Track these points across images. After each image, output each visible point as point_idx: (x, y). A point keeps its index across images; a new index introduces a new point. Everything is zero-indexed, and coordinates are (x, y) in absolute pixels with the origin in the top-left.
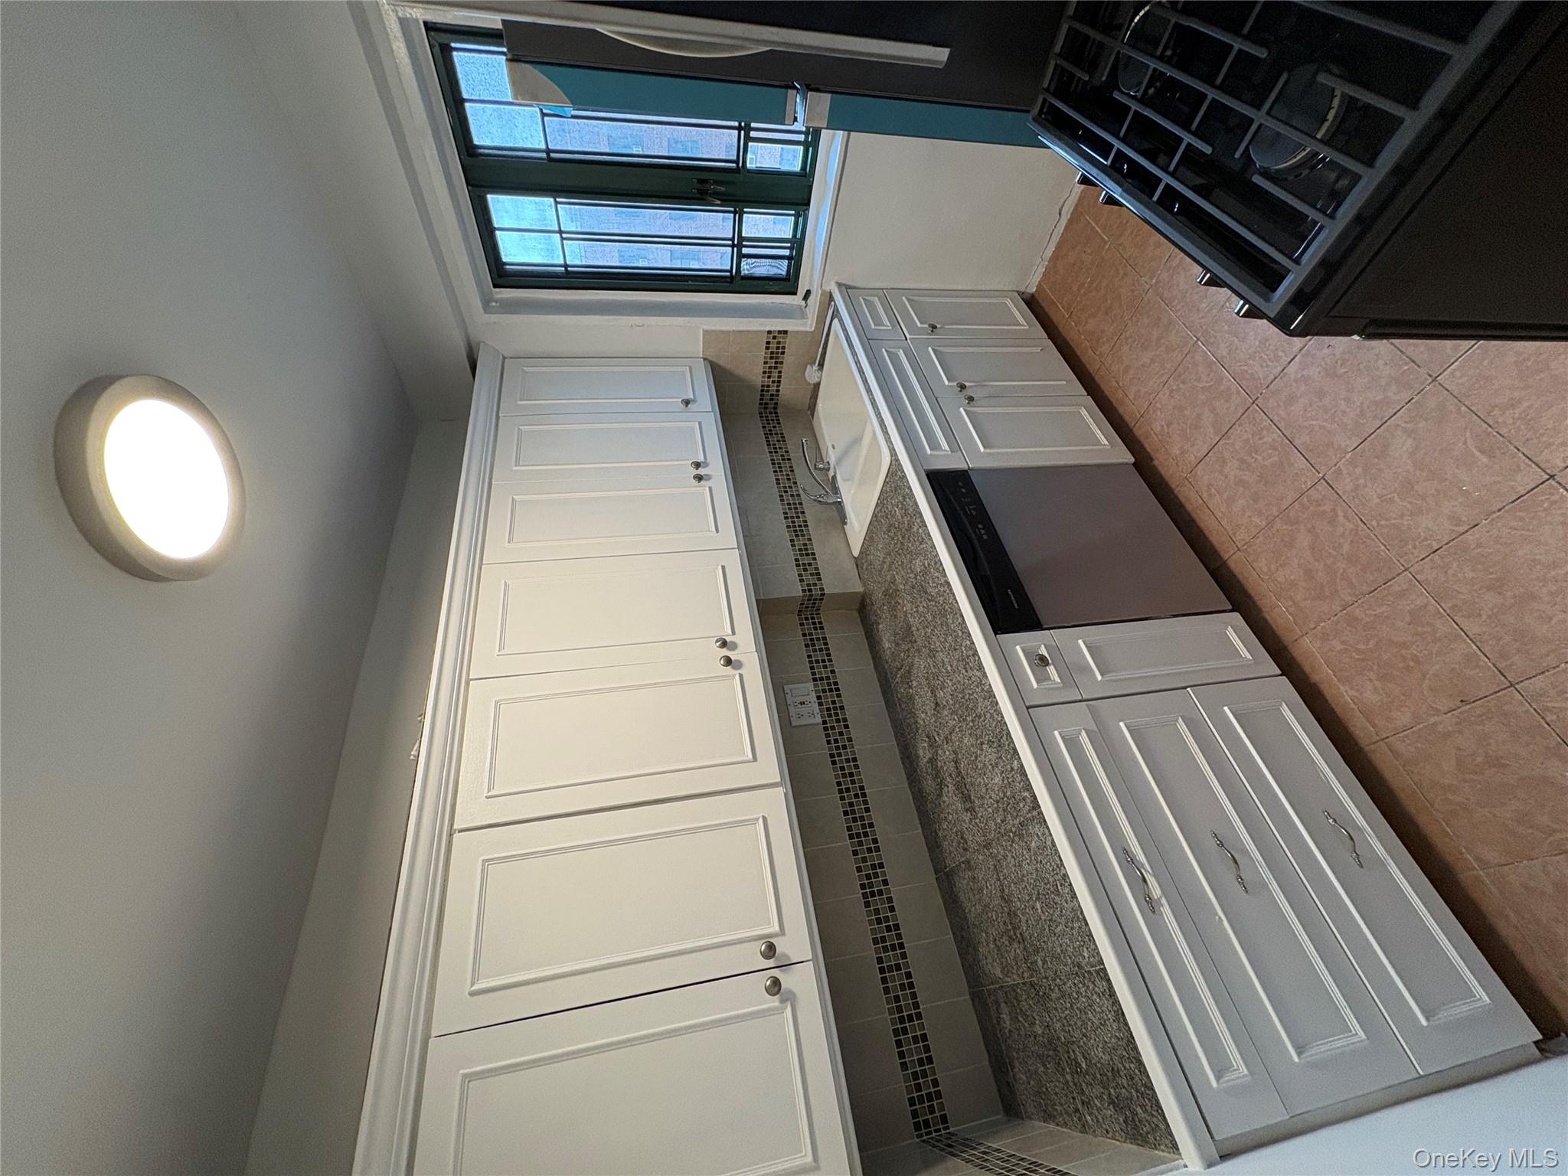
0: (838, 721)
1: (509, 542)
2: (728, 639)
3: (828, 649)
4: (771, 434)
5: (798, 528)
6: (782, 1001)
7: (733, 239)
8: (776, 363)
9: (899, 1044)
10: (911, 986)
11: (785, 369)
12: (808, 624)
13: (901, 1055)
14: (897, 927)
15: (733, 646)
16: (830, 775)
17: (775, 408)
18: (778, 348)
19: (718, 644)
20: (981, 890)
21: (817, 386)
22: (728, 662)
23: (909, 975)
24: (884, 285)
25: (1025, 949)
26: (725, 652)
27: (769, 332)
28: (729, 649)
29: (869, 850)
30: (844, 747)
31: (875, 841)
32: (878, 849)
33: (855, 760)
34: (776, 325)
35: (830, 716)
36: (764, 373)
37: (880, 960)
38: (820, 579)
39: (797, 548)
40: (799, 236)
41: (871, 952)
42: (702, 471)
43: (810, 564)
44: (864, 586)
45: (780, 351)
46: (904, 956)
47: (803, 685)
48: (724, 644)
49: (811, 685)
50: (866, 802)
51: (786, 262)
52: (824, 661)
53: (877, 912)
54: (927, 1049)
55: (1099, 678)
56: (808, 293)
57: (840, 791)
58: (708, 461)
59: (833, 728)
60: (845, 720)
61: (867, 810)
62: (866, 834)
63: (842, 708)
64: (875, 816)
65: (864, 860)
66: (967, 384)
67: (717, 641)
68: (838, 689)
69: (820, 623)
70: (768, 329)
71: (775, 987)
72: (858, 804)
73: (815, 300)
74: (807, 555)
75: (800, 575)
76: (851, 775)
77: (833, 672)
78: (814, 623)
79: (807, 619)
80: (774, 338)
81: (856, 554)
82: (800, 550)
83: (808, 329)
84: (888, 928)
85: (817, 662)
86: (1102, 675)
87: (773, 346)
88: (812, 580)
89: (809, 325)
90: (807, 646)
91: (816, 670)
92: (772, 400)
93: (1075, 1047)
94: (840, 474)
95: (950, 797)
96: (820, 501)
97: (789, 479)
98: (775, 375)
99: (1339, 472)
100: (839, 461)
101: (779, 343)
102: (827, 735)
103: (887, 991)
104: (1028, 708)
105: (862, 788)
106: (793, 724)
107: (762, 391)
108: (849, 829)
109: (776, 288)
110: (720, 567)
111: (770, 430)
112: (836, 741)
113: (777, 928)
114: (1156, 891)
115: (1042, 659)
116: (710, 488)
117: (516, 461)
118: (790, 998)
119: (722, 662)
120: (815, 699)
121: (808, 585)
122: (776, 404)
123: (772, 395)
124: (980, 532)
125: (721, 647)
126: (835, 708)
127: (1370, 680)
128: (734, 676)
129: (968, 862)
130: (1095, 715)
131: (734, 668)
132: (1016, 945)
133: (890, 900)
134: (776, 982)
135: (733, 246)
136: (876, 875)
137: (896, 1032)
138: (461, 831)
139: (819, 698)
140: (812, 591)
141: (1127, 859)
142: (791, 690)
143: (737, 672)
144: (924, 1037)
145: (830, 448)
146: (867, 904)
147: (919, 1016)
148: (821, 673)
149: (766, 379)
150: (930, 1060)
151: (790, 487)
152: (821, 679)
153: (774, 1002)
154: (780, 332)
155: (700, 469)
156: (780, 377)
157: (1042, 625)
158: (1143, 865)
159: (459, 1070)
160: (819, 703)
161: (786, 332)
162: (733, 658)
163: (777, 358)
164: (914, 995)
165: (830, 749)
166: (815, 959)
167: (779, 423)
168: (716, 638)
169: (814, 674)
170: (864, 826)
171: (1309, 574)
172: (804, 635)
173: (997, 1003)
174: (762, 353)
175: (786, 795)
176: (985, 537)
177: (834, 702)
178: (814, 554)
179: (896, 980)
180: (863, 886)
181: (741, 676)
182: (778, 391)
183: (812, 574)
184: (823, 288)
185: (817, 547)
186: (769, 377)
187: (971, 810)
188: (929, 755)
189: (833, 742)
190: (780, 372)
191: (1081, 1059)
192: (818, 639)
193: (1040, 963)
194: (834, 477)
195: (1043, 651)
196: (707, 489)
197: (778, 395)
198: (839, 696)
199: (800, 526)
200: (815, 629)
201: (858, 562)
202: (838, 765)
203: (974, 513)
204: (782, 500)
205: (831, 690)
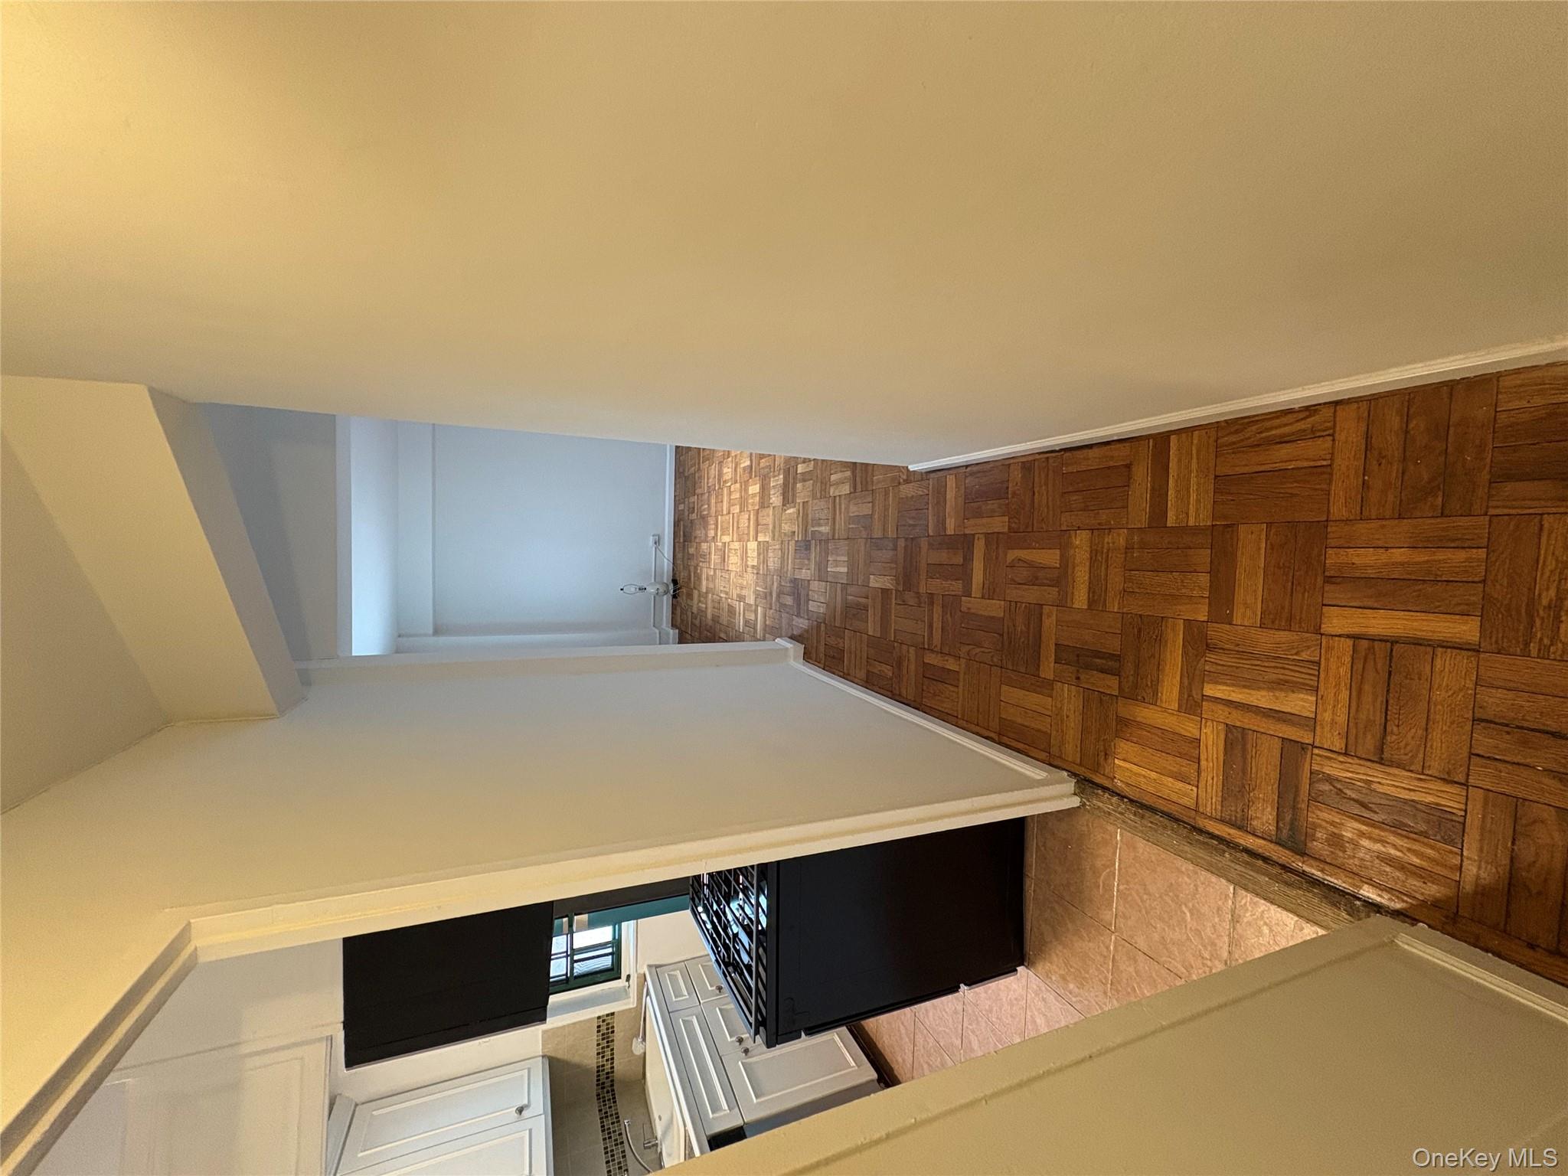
4: (606, 1117)
7: (567, 952)
8: (608, 1042)
11: (616, 1045)
17: (612, 1085)
18: (608, 1029)
24: (684, 958)
27: (599, 1018)
34: (603, 1010)
36: (598, 1054)
40: (617, 938)
45: (610, 1030)
51: (610, 957)
56: (628, 977)
66: (743, 1036)
70: (597, 1016)
73: (634, 980)
80: (604, 1021)
83: (631, 1006)
87: (603, 1028)
89: (631, 1003)
92: (607, 1078)
98: (608, 1053)
101: (608, 1024)
107: (598, 1071)
109: (603, 978)
111: (606, 1113)
122: (612, 1081)
123: (608, 1073)
135: (567, 956)
149: (601, 1060)
154: (608, 1015)
156: (612, 1054)
161: (613, 1014)
163: (608, 1037)
167: (615, 1102)
174: (594, 1037)
182: (612, 1068)
184: (639, 972)
186: (603, 1057)
190: (612, 1050)
194: (660, 1150)
197: (613, 1072)
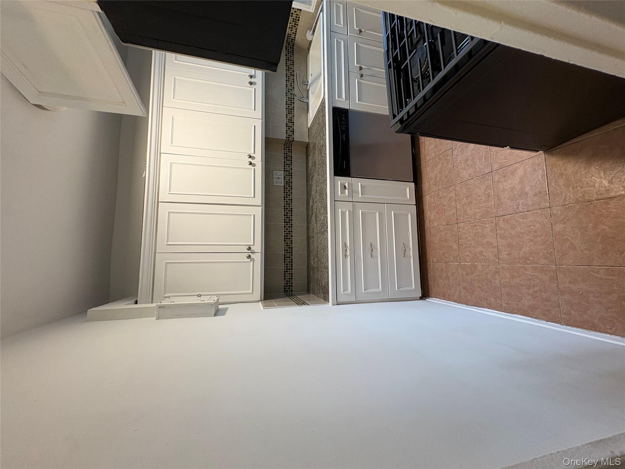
0: (289, 186)
1: (173, 98)
2: (252, 155)
3: (292, 160)
4: (289, 60)
5: (290, 110)
6: (251, 260)
8: (295, 24)
9: (285, 274)
10: (292, 262)
11: (299, 28)
12: (287, 149)
13: (285, 276)
14: (292, 248)
15: (253, 158)
16: (282, 203)
17: (293, 46)
18: (296, 17)
19: (248, 156)
20: (314, 244)
21: (311, 42)
22: (251, 164)
23: (292, 260)
25: (318, 260)
26: (250, 160)
27: (293, 8)
28: (252, 159)
29: (289, 227)
30: (289, 195)
31: (292, 225)
32: (292, 227)
33: (291, 200)
34: (297, 5)
35: (287, 184)
37: (285, 255)
38: (293, 134)
39: (288, 119)
41: (283, 252)
42: (253, 80)
43: (291, 127)
44: (309, 140)
45: (297, 19)
46: (292, 255)
47: (280, 172)
48: (250, 157)
49: (283, 172)
50: (292, 213)
52: (289, 164)
53: (287, 243)
54: (292, 276)
55: (360, 196)
57: (284, 208)
58: (256, 75)
59: (287, 188)
60: (291, 186)
61: (292, 216)
62: (289, 222)
63: (291, 182)
64: (294, 218)
65: (287, 229)
66: (363, 67)
67: (248, 155)
68: (292, 176)
69: (291, 150)
71: (249, 257)
72: (289, 213)
74: (291, 122)
75: (287, 131)
76: (289, 204)
77: (291, 169)
78: (289, 150)
79: (287, 147)
80: (295, 12)
81: (309, 126)
82: (289, 120)
83: (311, 12)
84: (289, 248)
85: (287, 164)
86: (361, 195)
87: (294, 16)
88: (291, 133)
89: (311, 10)
90: (284, 158)
91: (286, 167)
92: (292, 41)
93: (320, 281)
94: (311, 89)
95: (313, 218)
96: (300, 100)
97: (291, 86)
98: (294, 30)
99: (456, 148)
100: (313, 82)
101: (297, 15)
102: (285, 190)
103: (285, 262)
104: (335, 201)
105: (292, 209)
106: (274, 185)
107: (288, 36)
108: (285, 220)
110: (253, 126)
111: (289, 58)
112: (287, 193)
113: (252, 244)
114: (348, 253)
115: (345, 187)
116: (255, 89)
117: (175, 59)
118: (253, 260)
119: (249, 163)
120: (283, 177)
121: (289, 135)
122: (293, 44)
123: (292, 39)
124: (343, 137)
125: (249, 158)
126: (289, 182)
127: (434, 212)
128: (252, 169)
129: (313, 236)
130: (353, 207)
131: (253, 166)
132: (317, 258)
133: (292, 241)
134: (250, 256)
136: (289, 234)
137: (285, 271)
138: (161, 202)
139: (284, 177)
140: (289, 138)
141: (345, 245)
142: (275, 173)
143: (253, 168)
144: (292, 274)
145: (310, 75)
146: (285, 241)
147: (292, 269)
148: (287, 169)
149: (290, 31)
150: (292, 279)
151: (291, 90)
152: (287, 171)
153: (249, 260)
154: (298, 10)
155: (252, 79)
156: (296, 32)
157: (350, 175)
158: (348, 247)
159: (164, 261)
160: (284, 179)
161: (301, 10)
162: (252, 162)
164: (292, 264)
165: (284, 195)
166: (261, 252)
167: (293, 55)
168: (248, 154)
169: (285, 168)
170: (289, 220)
171: (436, 177)
172: (284, 153)
173: (311, 269)
175: (262, 209)
176: (344, 140)
177: (289, 180)
178: (293, 123)
179: (288, 260)
180: (285, 236)
181: (254, 169)
182: (295, 38)
183: (291, 131)
185: (295, 120)
186: (292, 31)
187: (316, 223)
188: (312, 205)
189: (286, 193)
190: (296, 30)
191: (321, 284)
192: (289, 156)
193: (319, 263)
194: (309, 89)
195: (347, 185)
196: (254, 89)
197: (294, 40)
198: (291, 178)
199: (291, 109)
200: (289, 152)
201: (309, 130)
202: (286, 201)
203: (344, 129)
204: (286, 95)
205: (289, 175)
